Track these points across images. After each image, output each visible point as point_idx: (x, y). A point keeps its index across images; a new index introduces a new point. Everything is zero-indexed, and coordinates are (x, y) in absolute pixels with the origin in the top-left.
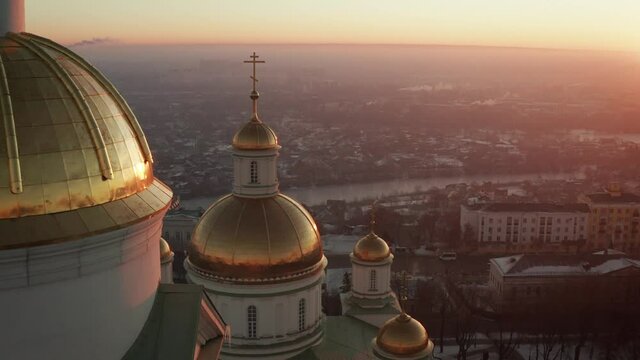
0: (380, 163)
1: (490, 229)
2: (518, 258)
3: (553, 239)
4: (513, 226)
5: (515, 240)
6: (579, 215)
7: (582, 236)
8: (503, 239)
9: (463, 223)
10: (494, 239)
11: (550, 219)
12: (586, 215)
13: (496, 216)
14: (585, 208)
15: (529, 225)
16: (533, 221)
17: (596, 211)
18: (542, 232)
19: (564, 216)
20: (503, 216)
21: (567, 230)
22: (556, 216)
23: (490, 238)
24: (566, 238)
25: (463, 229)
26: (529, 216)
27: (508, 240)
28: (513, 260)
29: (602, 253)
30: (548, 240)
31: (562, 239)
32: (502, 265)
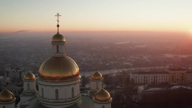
0: (107, 64)
1: (139, 80)
2: (146, 86)
3: (158, 82)
4: (146, 79)
5: (147, 83)
6: (165, 75)
7: (167, 81)
8: (143, 83)
9: (131, 78)
10: (140, 83)
11: (157, 76)
12: (168, 75)
13: (140, 76)
14: (167, 73)
15: (150, 78)
16: (152, 77)
17: (171, 73)
18: (154, 80)
19: (161, 75)
20: (143, 76)
21: (162, 79)
22: (158, 75)
23: (139, 82)
24: (162, 82)
25: (130, 80)
26: (151, 75)
27: (144, 83)
28: (145, 87)
29: (172, 84)
30: (157, 83)
31: (161, 82)
32: (141, 88)
